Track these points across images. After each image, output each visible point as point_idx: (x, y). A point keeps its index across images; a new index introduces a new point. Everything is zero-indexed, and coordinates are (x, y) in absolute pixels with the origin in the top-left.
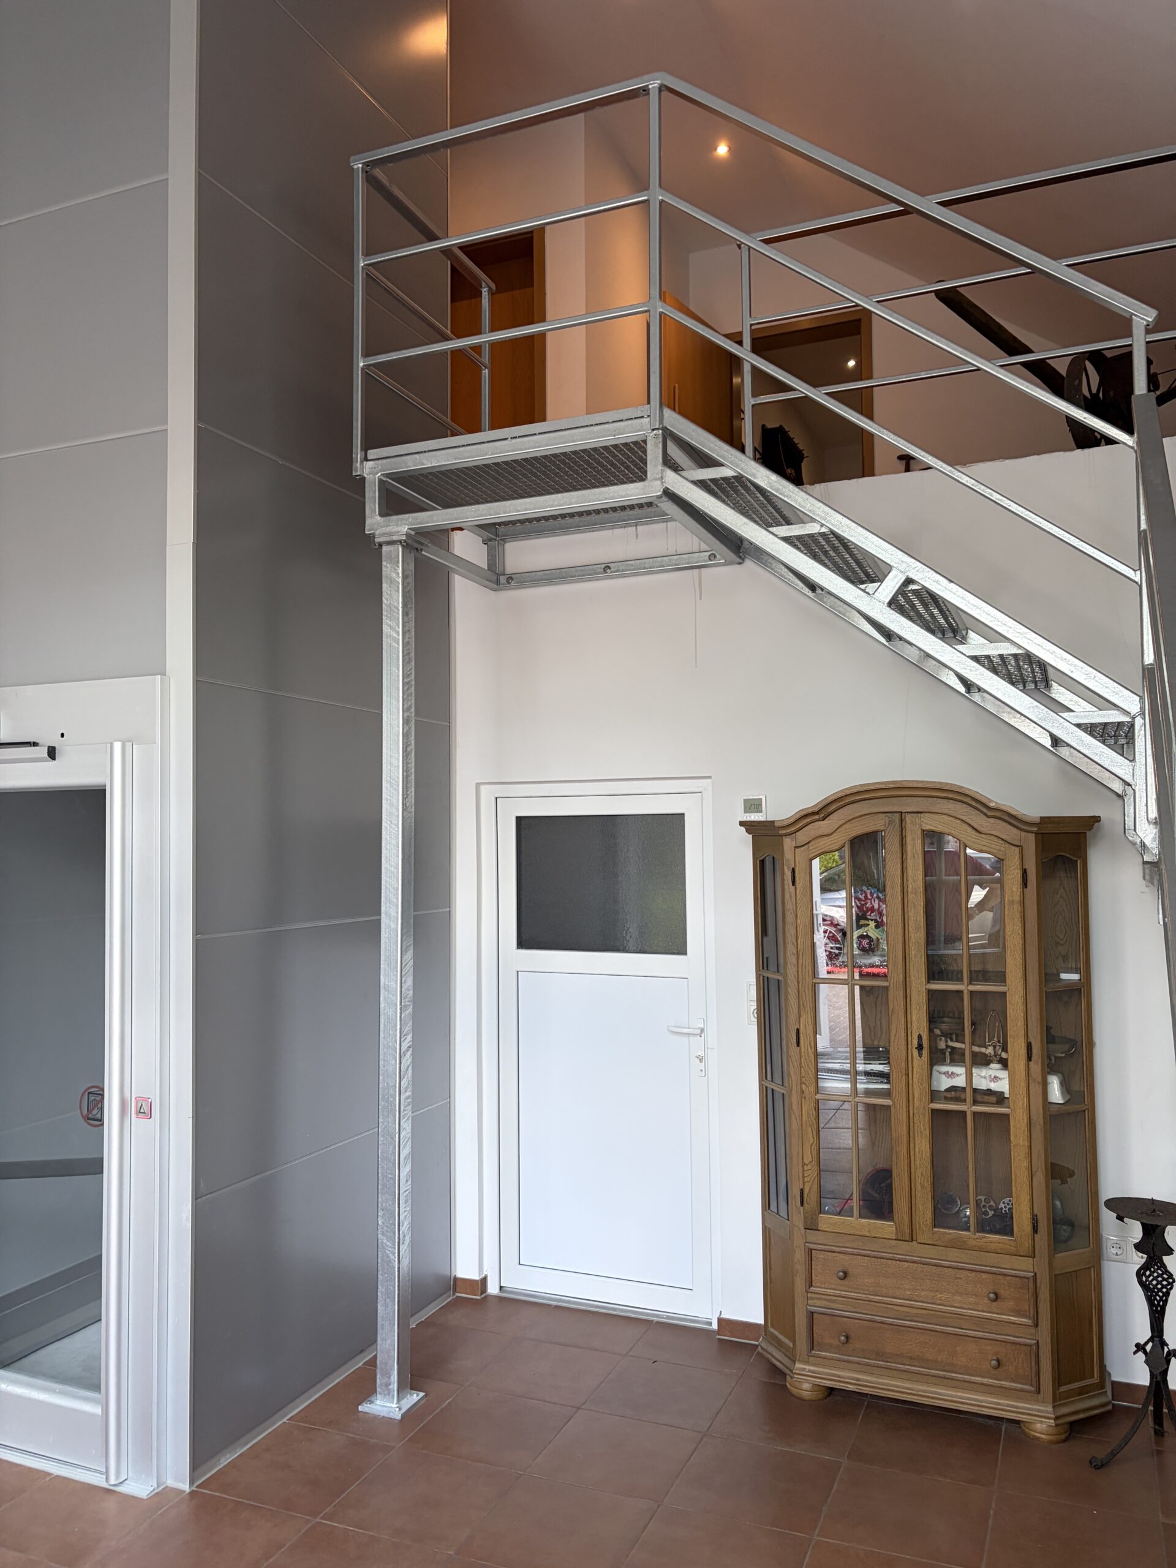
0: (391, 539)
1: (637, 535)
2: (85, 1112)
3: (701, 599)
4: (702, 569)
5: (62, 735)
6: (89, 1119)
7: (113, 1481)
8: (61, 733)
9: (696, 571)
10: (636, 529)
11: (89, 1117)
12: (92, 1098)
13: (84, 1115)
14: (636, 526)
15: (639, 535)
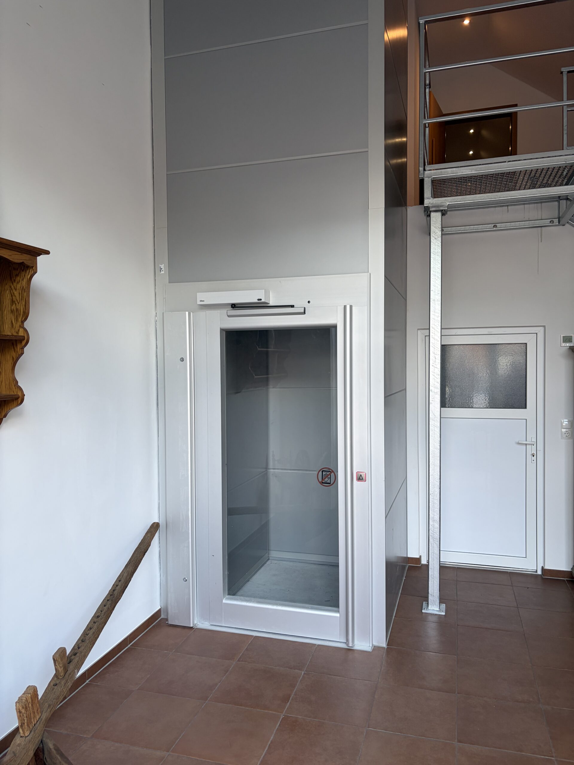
0: (439, 209)
1: (508, 211)
2: (320, 480)
3: (541, 242)
4: (542, 228)
5: (309, 302)
6: (323, 483)
7: (350, 645)
8: (309, 300)
9: (540, 228)
10: (508, 208)
11: (323, 482)
12: (324, 473)
13: (320, 481)
14: (508, 206)
15: (509, 211)
